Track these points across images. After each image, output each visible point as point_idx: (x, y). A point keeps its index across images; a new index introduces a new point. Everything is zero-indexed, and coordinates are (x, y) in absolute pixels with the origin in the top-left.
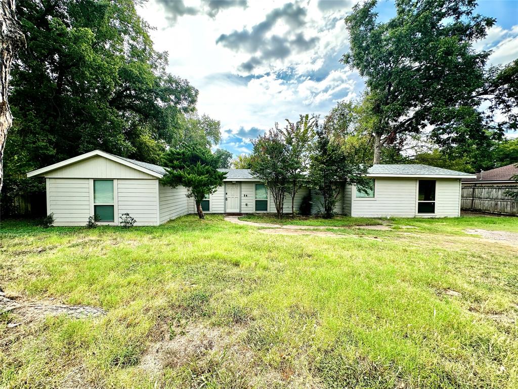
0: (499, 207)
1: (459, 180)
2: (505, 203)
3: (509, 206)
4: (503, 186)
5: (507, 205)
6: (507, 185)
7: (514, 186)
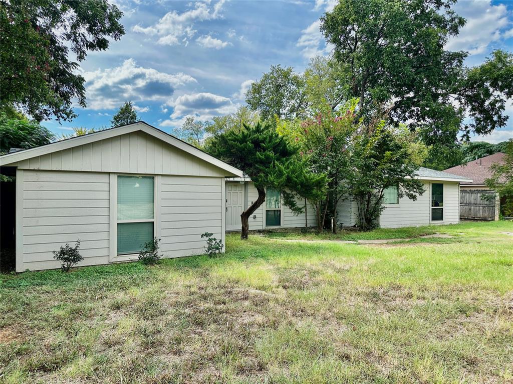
0: (472, 211)
1: (458, 183)
2: (478, 207)
3: (481, 211)
4: (475, 190)
5: (479, 209)
6: (479, 189)
7: (484, 191)
